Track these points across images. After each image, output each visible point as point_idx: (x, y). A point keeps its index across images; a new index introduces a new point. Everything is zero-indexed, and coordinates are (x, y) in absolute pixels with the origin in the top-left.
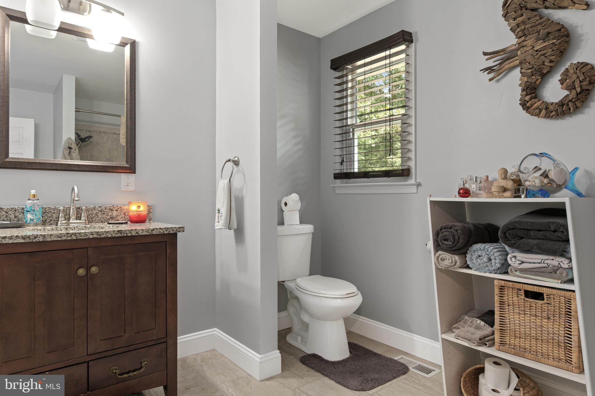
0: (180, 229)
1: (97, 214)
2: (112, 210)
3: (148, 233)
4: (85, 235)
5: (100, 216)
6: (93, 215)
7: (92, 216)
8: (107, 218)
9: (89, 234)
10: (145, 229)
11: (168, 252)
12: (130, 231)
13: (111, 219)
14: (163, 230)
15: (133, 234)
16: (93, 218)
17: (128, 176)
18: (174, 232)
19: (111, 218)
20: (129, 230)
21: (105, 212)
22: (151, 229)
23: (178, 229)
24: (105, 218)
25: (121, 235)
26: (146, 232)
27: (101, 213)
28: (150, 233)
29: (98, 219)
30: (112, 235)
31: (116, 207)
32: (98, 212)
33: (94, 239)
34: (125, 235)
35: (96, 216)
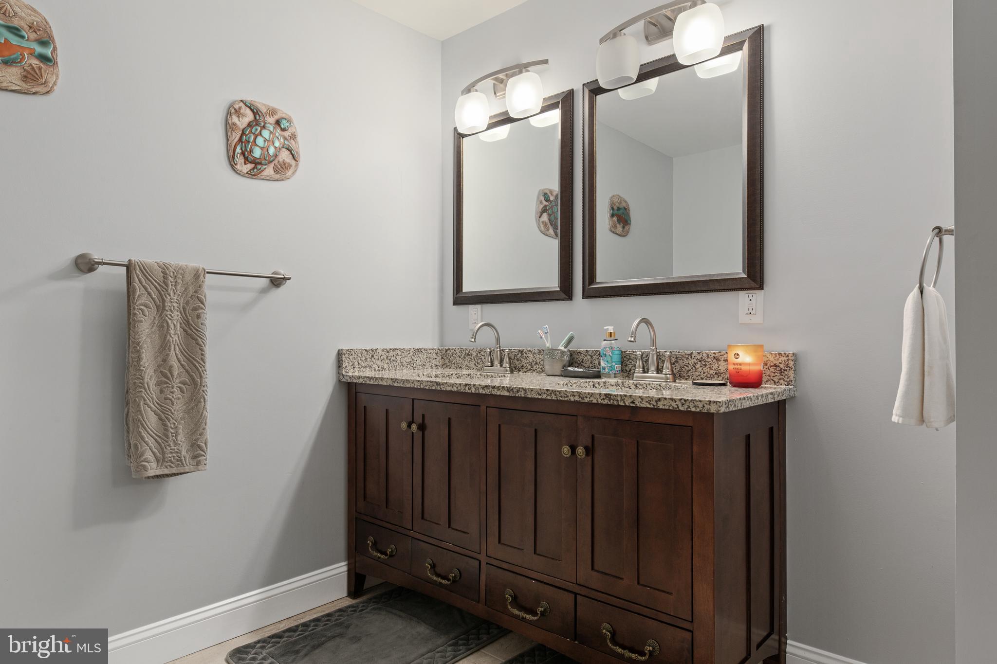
0: (709, 404)
1: (694, 365)
2: (718, 360)
3: (650, 404)
4: (566, 396)
5: (700, 370)
6: (690, 368)
7: (687, 368)
8: (710, 373)
9: (569, 395)
10: (646, 397)
11: (695, 448)
12: (622, 398)
13: (716, 376)
14: (677, 403)
15: (627, 404)
16: (690, 372)
17: (751, 295)
18: (698, 410)
19: (716, 373)
20: (621, 395)
21: (707, 363)
22: (656, 398)
23: (705, 405)
24: (707, 373)
25: (609, 403)
26: (647, 402)
27: (702, 363)
28: (654, 406)
29: (697, 374)
30: (598, 401)
31: (725, 354)
32: (696, 362)
33: (575, 402)
34: (615, 403)
35: (694, 368)
